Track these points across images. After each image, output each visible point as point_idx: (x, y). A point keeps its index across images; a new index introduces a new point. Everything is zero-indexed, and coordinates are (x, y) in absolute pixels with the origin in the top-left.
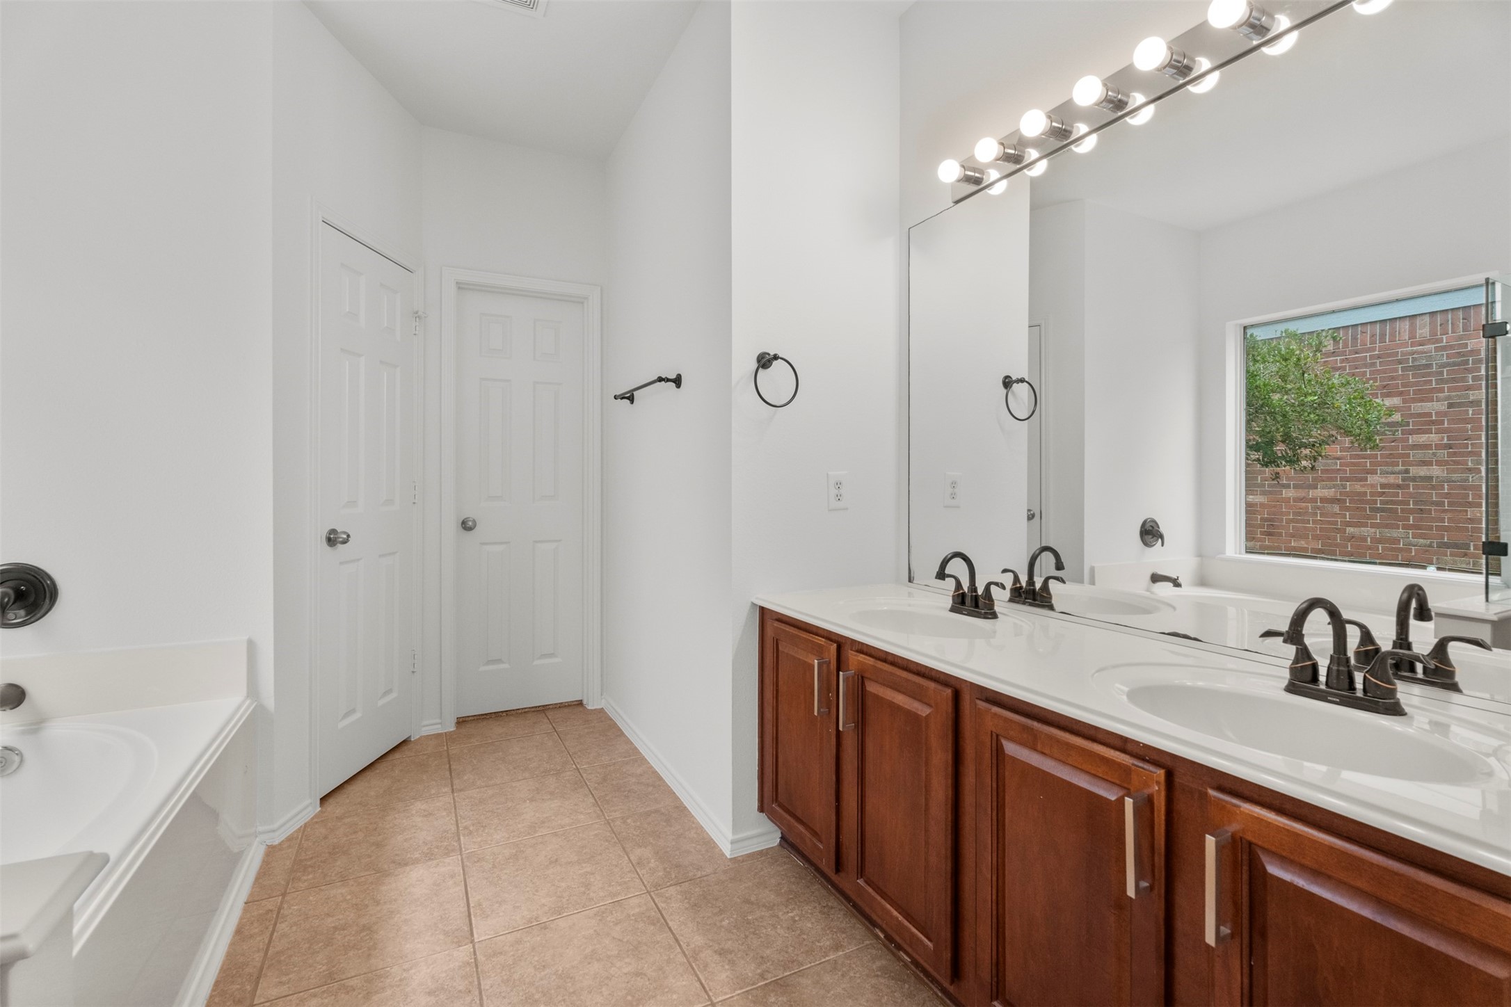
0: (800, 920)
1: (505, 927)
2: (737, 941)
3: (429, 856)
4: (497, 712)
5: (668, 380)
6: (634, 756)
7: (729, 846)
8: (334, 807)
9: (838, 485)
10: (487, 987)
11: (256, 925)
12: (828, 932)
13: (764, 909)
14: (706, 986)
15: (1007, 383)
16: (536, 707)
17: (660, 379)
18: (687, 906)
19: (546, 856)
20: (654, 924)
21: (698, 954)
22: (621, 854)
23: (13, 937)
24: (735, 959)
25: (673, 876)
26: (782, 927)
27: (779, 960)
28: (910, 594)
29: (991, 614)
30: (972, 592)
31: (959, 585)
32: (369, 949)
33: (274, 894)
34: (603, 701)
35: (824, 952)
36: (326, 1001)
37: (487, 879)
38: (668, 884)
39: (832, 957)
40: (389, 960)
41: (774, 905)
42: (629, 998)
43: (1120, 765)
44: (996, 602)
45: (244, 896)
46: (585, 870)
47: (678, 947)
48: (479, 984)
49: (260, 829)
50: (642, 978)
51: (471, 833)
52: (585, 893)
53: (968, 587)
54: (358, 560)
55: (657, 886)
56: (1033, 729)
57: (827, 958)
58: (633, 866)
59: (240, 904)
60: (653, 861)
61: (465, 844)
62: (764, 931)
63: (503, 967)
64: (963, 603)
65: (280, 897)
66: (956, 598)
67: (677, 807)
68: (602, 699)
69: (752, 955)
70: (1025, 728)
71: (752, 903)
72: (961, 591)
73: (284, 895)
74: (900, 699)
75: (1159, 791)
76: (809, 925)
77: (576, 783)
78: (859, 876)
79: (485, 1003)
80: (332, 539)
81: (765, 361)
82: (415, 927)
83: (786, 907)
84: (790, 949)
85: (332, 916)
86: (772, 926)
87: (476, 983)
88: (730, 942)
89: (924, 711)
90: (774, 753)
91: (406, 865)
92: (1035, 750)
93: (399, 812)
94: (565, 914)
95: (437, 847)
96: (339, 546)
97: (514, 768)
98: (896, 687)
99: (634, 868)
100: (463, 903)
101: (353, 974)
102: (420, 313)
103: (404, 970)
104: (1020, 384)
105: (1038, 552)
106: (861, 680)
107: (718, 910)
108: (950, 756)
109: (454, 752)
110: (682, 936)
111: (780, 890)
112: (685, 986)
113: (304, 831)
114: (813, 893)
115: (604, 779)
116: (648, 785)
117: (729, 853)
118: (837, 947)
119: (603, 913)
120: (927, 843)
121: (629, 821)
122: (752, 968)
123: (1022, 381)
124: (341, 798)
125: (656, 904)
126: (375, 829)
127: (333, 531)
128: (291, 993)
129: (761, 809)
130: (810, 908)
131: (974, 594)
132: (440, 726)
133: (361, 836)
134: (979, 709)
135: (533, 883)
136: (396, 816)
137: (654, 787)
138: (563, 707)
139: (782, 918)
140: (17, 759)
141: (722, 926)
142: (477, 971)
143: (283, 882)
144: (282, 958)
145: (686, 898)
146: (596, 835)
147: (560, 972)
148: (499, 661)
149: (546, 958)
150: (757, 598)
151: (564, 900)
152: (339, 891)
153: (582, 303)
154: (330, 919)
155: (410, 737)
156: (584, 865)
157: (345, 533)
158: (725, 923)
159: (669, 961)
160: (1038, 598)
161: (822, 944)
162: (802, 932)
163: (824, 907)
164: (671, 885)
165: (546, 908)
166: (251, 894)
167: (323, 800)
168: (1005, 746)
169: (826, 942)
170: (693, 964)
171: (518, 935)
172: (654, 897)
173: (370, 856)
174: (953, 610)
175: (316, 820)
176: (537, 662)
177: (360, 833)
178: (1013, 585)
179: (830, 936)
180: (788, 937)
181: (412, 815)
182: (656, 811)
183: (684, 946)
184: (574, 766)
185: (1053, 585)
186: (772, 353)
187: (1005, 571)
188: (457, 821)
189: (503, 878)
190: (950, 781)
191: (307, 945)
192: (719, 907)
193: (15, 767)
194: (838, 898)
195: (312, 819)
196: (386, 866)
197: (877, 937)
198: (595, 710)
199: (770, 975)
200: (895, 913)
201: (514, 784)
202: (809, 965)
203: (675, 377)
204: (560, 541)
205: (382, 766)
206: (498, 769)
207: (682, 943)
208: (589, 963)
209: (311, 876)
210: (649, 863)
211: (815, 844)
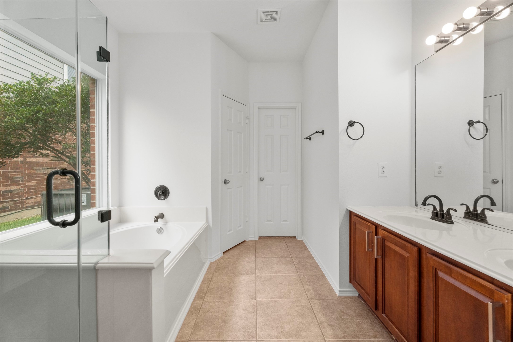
0: (362, 323)
1: (265, 298)
2: (337, 323)
3: (247, 274)
4: (270, 237)
5: (319, 132)
6: (310, 256)
7: (338, 292)
8: (226, 255)
9: (383, 168)
10: (258, 313)
11: (206, 281)
12: (372, 331)
13: (348, 316)
14: (323, 334)
15: (471, 123)
16: (282, 237)
17: (317, 132)
18: (321, 307)
19: (279, 281)
20: (309, 310)
21: (322, 323)
22: (302, 286)
23: (152, 263)
24: (335, 329)
25: (318, 297)
26: (354, 324)
27: (351, 334)
28: (416, 211)
29: (450, 221)
30: (441, 212)
31: (435, 208)
32: (230, 294)
33: (211, 274)
34: (302, 238)
35: (369, 337)
36: (220, 304)
37: (262, 283)
38: (316, 299)
39: (372, 339)
40: (235, 298)
41: (352, 316)
42: (298, 329)
43: (489, 289)
44: (452, 217)
45: (204, 273)
46: (290, 288)
47: (316, 319)
48: (256, 312)
49: (209, 257)
50: (303, 325)
51: (259, 270)
52: (289, 295)
53: (439, 210)
54: (232, 188)
55: (312, 299)
56: (450, 268)
57: (370, 339)
58: (305, 290)
59: (203, 275)
60: (311, 291)
61: (257, 273)
62: (347, 323)
63: (263, 309)
64: (437, 216)
65: (212, 276)
66: (434, 214)
67: (322, 276)
68: (302, 237)
69: (341, 329)
70: (447, 267)
71: (344, 313)
72: (436, 211)
73: (213, 275)
74: (398, 249)
75: (508, 303)
76: (365, 326)
77: (290, 262)
78: (383, 313)
79: (257, 317)
80: (226, 182)
81: (351, 124)
82: (242, 292)
83: (357, 318)
84: (356, 332)
85: (223, 283)
86: (350, 322)
87: (256, 311)
88: (334, 323)
89: (406, 255)
90: (354, 263)
91: (241, 274)
92: (452, 277)
93: (241, 260)
94: (282, 299)
95: (250, 272)
96: (227, 184)
97: (273, 254)
98: (396, 244)
99: (305, 291)
100: (255, 288)
101: (226, 299)
102: (248, 117)
103: (238, 302)
104: (477, 123)
105: (480, 197)
106: (384, 240)
107: (332, 312)
108: (416, 274)
109: (257, 246)
110: (318, 316)
111: (356, 311)
112: (316, 331)
113: (219, 260)
114: (368, 316)
115: (300, 262)
116: (313, 267)
117: (338, 294)
118: (375, 337)
119: (294, 302)
120: (408, 306)
121: (305, 276)
122: (341, 333)
123: (479, 122)
124: (228, 253)
125: (310, 304)
126: (235, 263)
127: (226, 180)
128: (212, 299)
129: (351, 282)
130: (366, 321)
131: (442, 213)
132: (254, 238)
133: (231, 264)
134: (428, 257)
135: (274, 288)
136: (241, 261)
137: (315, 268)
138: (290, 238)
139: (355, 321)
140: (162, 230)
141: (332, 317)
142: (256, 308)
143: (213, 272)
144: (211, 290)
145: (321, 305)
146: (294, 278)
147: (278, 315)
148: (271, 221)
149: (275, 310)
150: (348, 207)
151: (282, 295)
152: (225, 277)
153: (295, 109)
154: (222, 284)
155: (246, 240)
156: (290, 286)
157: (228, 180)
158: (333, 316)
159: (312, 322)
160: (479, 217)
161: (369, 334)
162: (362, 328)
163: (372, 322)
164: (316, 300)
165: (277, 296)
166: (206, 273)
167: (224, 253)
168: (438, 273)
169: (371, 334)
170: (320, 326)
171: (268, 301)
172: (310, 302)
173: (233, 270)
174: (432, 218)
175: (222, 258)
176: (282, 223)
177: (231, 263)
178: (466, 211)
179: (373, 332)
180: (356, 328)
181: (244, 261)
182: (315, 275)
183: (318, 319)
184: (291, 256)
185: (487, 212)
186: (354, 121)
187: (462, 204)
188: (256, 266)
189: (266, 284)
190: (417, 284)
191: (217, 289)
192: (332, 311)
193: (162, 232)
194: (378, 320)
195: (221, 257)
196: (236, 274)
197: (393, 339)
198: (300, 240)
199: (347, 338)
200: (396, 330)
201: (272, 258)
202: (362, 339)
203: (322, 131)
204: (288, 185)
205: (238, 247)
206: (269, 253)
207: (317, 318)
208: (287, 315)
209: (219, 272)
210: (310, 291)
211: (367, 298)
